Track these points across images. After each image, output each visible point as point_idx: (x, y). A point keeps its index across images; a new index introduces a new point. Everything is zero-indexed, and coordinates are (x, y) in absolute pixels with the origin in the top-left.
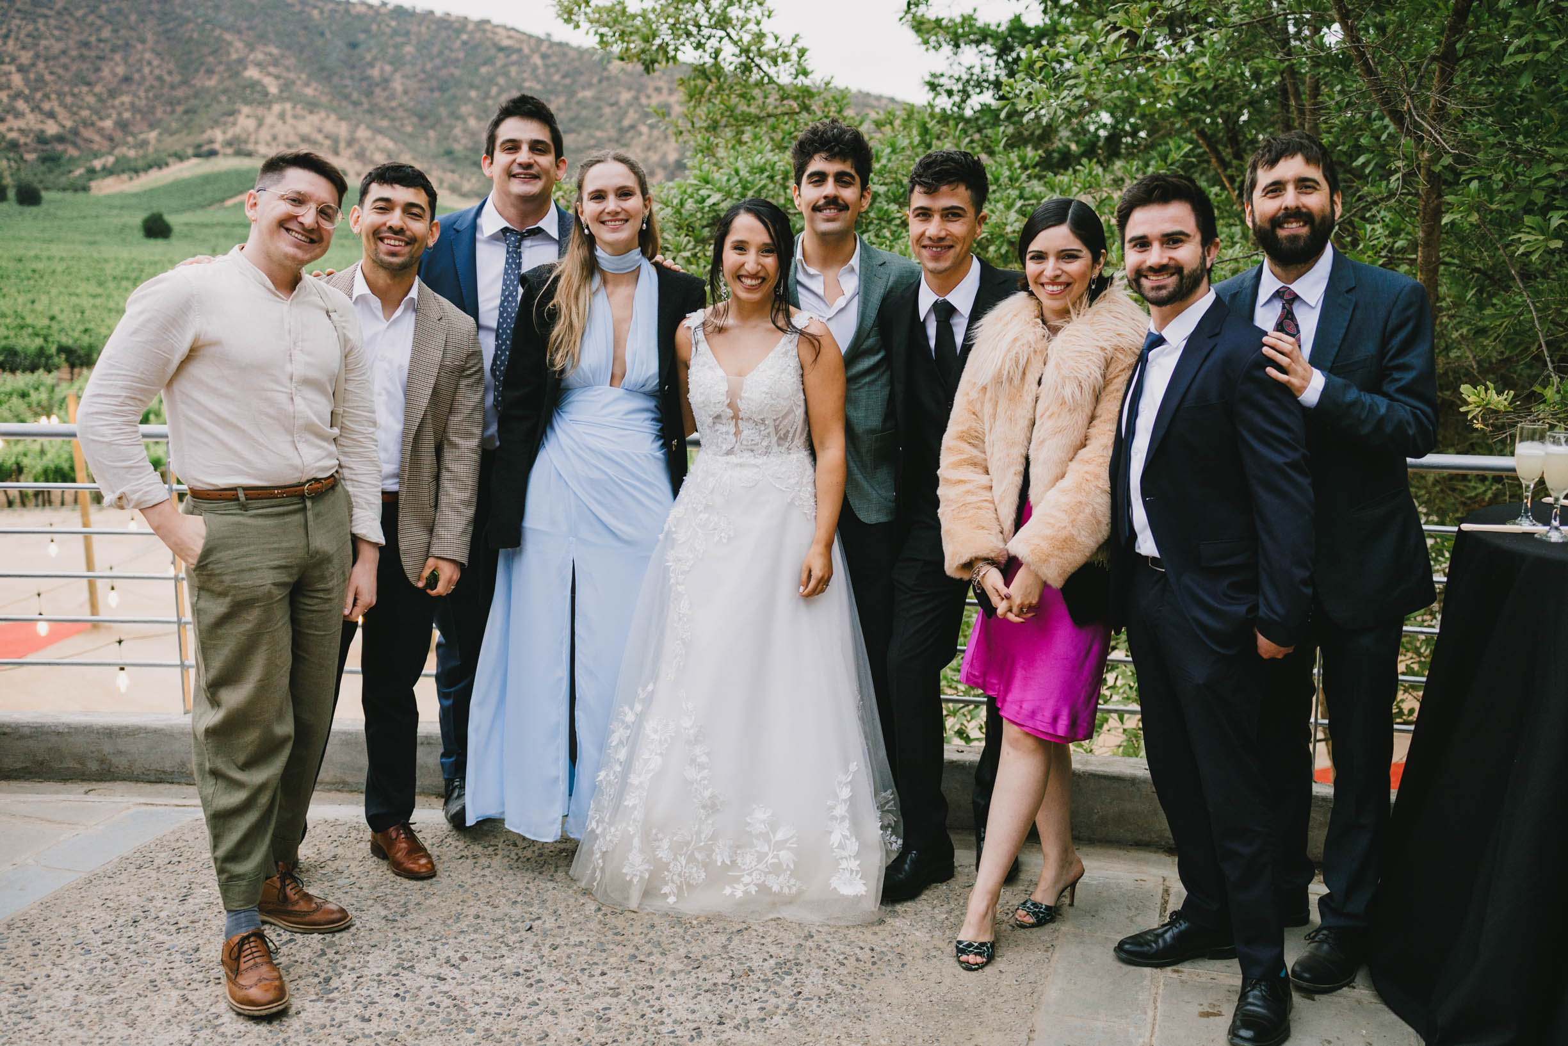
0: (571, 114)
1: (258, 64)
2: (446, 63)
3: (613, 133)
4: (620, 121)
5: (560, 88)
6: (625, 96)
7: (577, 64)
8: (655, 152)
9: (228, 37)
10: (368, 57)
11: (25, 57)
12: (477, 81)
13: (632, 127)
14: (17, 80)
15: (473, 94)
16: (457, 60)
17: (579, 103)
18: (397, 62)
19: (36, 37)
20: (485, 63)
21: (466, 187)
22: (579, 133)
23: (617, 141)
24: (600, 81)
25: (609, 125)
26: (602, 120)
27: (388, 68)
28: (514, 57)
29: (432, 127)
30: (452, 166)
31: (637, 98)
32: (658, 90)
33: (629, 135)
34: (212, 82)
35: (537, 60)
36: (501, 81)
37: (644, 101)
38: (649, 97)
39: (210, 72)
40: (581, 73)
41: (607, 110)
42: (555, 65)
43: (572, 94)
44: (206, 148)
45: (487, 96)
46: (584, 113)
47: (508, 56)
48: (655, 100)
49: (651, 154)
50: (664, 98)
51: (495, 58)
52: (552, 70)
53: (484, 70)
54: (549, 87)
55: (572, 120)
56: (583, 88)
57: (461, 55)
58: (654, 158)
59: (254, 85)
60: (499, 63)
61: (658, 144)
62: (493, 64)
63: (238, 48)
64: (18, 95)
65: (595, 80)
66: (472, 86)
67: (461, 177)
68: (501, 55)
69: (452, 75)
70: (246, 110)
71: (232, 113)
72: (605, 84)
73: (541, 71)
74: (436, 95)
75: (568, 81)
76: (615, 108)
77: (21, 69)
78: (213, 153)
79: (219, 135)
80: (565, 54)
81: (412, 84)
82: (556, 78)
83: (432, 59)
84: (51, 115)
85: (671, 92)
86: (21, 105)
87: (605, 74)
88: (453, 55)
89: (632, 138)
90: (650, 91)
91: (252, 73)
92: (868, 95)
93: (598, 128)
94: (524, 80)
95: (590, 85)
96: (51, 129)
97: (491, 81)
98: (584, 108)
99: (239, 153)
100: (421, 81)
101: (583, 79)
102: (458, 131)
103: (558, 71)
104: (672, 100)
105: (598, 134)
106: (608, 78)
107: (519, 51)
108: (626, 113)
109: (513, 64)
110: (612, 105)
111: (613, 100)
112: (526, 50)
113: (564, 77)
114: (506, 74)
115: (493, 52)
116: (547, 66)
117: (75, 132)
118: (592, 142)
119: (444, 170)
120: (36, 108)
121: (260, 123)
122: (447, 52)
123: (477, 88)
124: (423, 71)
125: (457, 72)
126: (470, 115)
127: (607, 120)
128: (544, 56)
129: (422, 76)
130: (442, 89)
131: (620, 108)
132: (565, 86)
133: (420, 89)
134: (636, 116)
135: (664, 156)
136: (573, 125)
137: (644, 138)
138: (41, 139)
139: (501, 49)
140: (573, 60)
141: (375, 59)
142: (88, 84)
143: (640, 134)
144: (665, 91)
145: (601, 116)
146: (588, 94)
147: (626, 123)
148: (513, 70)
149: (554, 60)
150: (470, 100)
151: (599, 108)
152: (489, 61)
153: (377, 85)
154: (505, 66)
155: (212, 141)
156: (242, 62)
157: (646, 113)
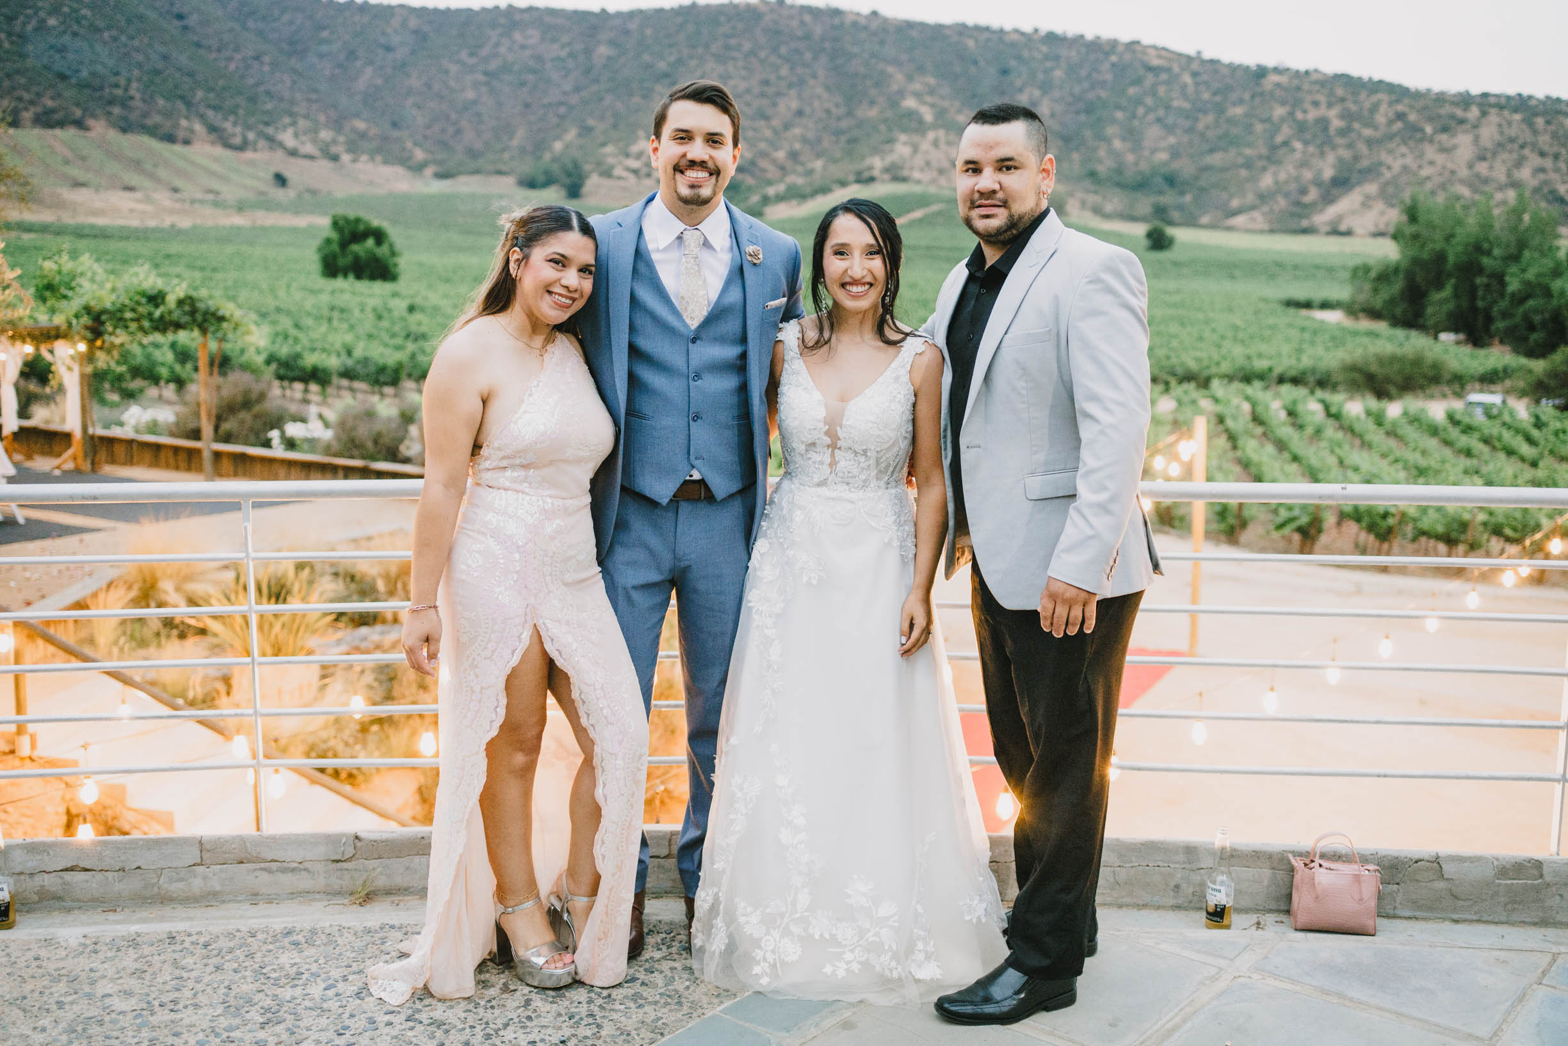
0: (1220, 132)
1: (917, 95)
2: (1093, 86)
3: (1264, 151)
4: (1272, 137)
5: (1209, 106)
6: (1279, 111)
7: (1229, 81)
8: (1309, 169)
9: (890, 69)
10: (1019, 83)
12: (1124, 102)
13: (1286, 144)
15: (1119, 115)
16: (1105, 82)
17: (1228, 120)
18: (1046, 87)
20: (1133, 84)
21: (1109, 208)
22: (1228, 152)
23: (1268, 158)
24: (1253, 97)
25: (1259, 142)
26: (1252, 138)
27: (1037, 93)
28: (1164, 76)
29: (1077, 149)
30: (1093, 188)
31: (1292, 114)
32: (1316, 104)
33: (1282, 151)
34: (873, 113)
35: (1187, 79)
36: (1149, 101)
37: (1299, 116)
38: (1305, 111)
39: (872, 103)
40: (1233, 90)
41: (1259, 127)
42: (1206, 83)
43: (1220, 110)
44: (866, 175)
45: (1134, 116)
46: (1234, 130)
47: (1157, 75)
48: (1312, 114)
49: (1304, 171)
50: (1322, 111)
51: (1144, 78)
52: (1202, 88)
53: (1132, 91)
54: (1198, 105)
55: (1220, 138)
56: (1234, 104)
57: (1109, 77)
58: (1308, 175)
59: (911, 114)
60: (1148, 83)
61: (1313, 160)
62: (1141, 85)
63: (898, 78)
65: (1247, 97)
66: (1118, 107)
67: (1104, 198)
68: (1150, 75)
69: (1099, 98)
70: (903, 137)
71: (891, 141)
72: (1258, 100)
73: (1191, 90)
74: (1083, 117)
75: (1218, 99)
76: (1267, 126)
78: (872, 179)
79: (877, 163)
80: (1216, 72)
81: (1059, 108)
82: (1206, 96)
83: (1080, 82)
85: (1330, 105)
87: (1259, 90)
88: (1101, 77)
89: (1285, 155)
90: (1307, 106)
91: (910, 103)
92: (1558, 100)
93: (1249, 145)
94: (1172, 99)
95: (1241, 102)
97: (1138, 101)
98: (1234, 126)
99: (898, 179)
100: (1070, 104)
101: (1234, 96)
102: (1102, 153)
103: (1208, 88)
104: (1332, 113)
105: (1248, 152)
106: (1262, 94)
107: (1169, 70)
108: (1279, 129)
109: (1160, 83)
110: (1263, 121)
111: (1265, 116)
112: (1176, 69)
113: (1215, 94)
114: (1154, 93)
115: (1141, 72)
116: (1197, 84)
117: (753, 163)
118: (1241, 160)
119: (1088, 191)
121: (916, 149)
122: (1095, 75)
123: (1124, 109)
124: (1071, 95)
125: (1103, 94)
126: (1115, 136)
127: (1258, 137)
128: (1195, 74)
129: (1070, 99)
130: (1088, 112)
131: (1273, 124)
132: (1215, 104)
133: (1067, 112)
134: (1291, 131)
135: (1320, 172)
136: (1221, 143)
137: (1297, 155)
139: (1150, 69)
140: (1225, 78)
141: (1025, 84)
142: (767, 118)
143: (1294, 150)
144: (1324, 106)
145: (1251, 133)
146: (1239, 111)
147: (1279, 139)
148: (1162, 90)
149: (1205, 77)
150: (1116, 120)
151: (1250, 125)
152: (1138, 81)
154: (1155, 86)
155: (871, 168)
156: (901, 93)
157: (1301, 128)
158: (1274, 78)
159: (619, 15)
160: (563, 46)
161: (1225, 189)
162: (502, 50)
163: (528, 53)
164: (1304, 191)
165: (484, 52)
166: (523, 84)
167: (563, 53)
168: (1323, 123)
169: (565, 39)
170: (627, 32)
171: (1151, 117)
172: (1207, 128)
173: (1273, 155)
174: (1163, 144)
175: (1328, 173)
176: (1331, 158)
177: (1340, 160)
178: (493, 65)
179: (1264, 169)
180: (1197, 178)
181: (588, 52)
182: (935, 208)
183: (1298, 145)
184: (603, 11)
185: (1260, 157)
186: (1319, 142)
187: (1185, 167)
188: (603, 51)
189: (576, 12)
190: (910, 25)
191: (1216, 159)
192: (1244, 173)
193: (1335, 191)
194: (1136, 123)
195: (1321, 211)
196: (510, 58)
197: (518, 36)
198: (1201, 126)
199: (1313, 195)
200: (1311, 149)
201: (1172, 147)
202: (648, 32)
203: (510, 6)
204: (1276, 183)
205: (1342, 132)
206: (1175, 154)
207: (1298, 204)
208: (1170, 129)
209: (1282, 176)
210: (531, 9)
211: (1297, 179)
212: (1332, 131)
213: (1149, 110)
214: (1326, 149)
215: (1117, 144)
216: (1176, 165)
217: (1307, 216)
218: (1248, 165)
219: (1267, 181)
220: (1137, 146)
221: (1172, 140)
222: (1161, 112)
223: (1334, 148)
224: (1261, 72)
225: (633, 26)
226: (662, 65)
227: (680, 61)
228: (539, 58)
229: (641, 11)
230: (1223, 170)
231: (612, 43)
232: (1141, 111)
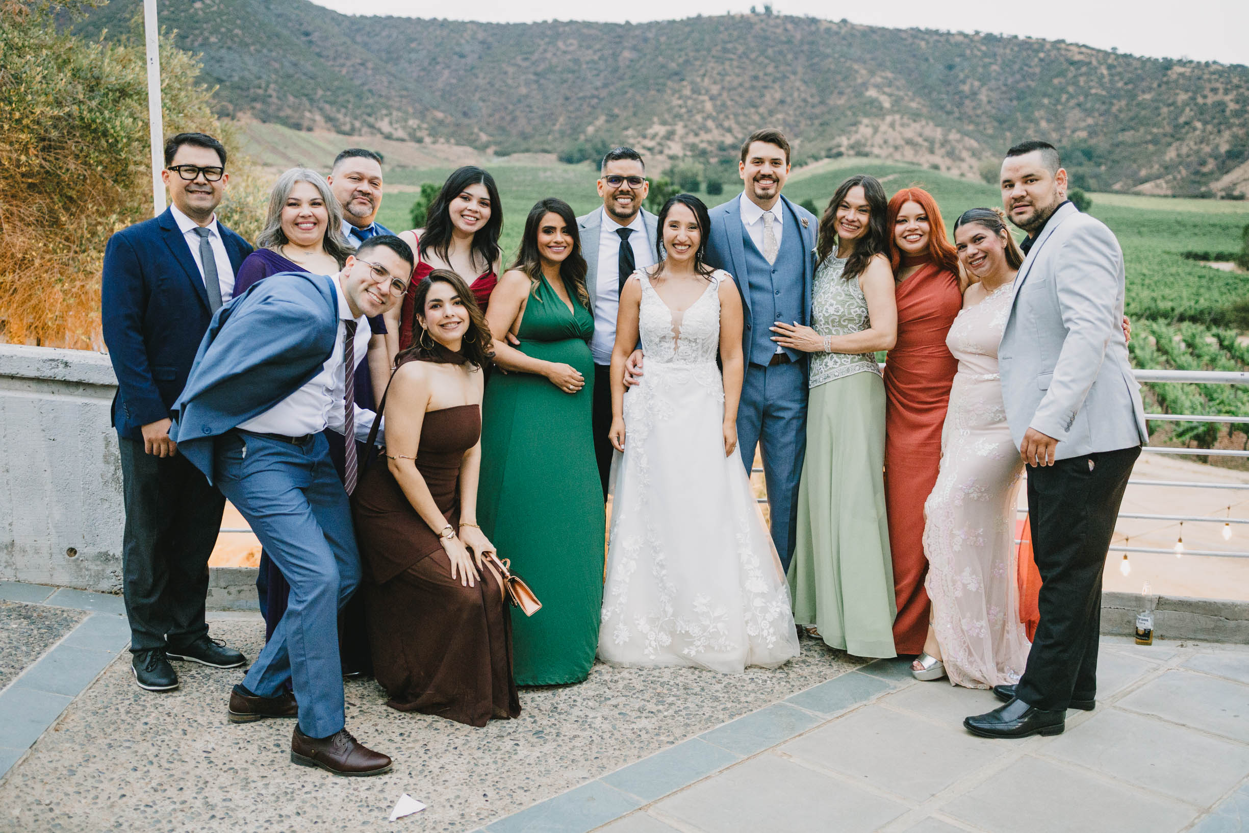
0: (1131, 114)
1: (877, 86)
2: (1024, 77)
3: (1168, 129)
4: (1176, 119)
5: (1122, 93)
6: (1183, 97)
7: (1139, 72)
8: (1208, 144)
9: (856, 67)
10: (962, 76)
11: (715, 90)
12: (1050, 91)
13: (1187, 123)
14: (709, 106)
15: (1046, 101)
16: (1034, 74)
17: (1138, 105)
18: (984, 80)
19: (723, 75)
20: (1057, 76)
22: (1138, 131)
23: (1172, 136)
24: (1159, 86)
25: (1165, 122)
26: (1160, 118)
27: (977, 84)
28: (1084, 69)
29: (1010, 129)
31: (1193, 99)
32: (1214, 90)
33: (1184, 130)
34: (841, 101)
35: (1103, 70)
36: (1071, 89)
38: (1205, 97)
39: (841, 93)
40: (1143, 79)
41: (1165, 110)
42: (1119, 74)
43: (1132, 96)
44: (835, 151)
45: (1058, 101)
46: (1143, 113)
47: (1077, 69)
48: (1211, 99)
49: (1203, 146)
50: (1220, 97)
51: (1067, 70)
52: (1117, 78)
53: (1056, 81)
54: (1113, 92)
55: (1132, 119)
56: (1143, 92)
57: (1037, 70)
58: (1207, 149)
59: (872, 102)
60: (1070, 75)
61: (1212, 137)
62: (1065, 76)
63: (862, 73)
64: (709, 117)
65: (1155, 85)
66: (1045, 95)
68: (1072, 68)
69: (1029, 87)
70: (866, 121)
71: (855, 124)
72: (1164, 87)
73: (1106, 80)
74: (1015, 103)
75: (1130, 87)
76: (1172, 108)
77: (712, 98)
78: (840, 154)
79: (844, 141)
80: (1129, 65)
81: (995, 95)
82: (1120, 85)
83: (1013, 74)
84: (729, 130)
85: (1226, 91)
86: (710, 124)
87: (1165, 79)
88: (1030, 70)
89: (1187, 133)
90: (1207, 92)
91: (872, 93)
93: (1155, 125)
94: (1090, 88)
95: (1150, 89)
96: (729, 140)
97: (1062, 90)
98: (1144, 109)
99: (859, 154)
100: (1004, 93)
101: (1144, 84)
103: (1121, 79)
104: (1228, 98)
105: (1155, 130)
106: (1168, 83)
107: (1089, 63)
108: (1183, 111)
109: (1081, 75)
110: (1169, 105)
111: (1170, 101)
112: (1094, 62)
113: (1126, 84)
114: (1075, 83)
115: (1065, 65)
116: (1111, 75)
118: (1149, 137)
120: (720, 126)
121: (876, 130)
122: (1026, 68)
123: (1050, 96)
124: (1005, 85)
125: (1033, 84)
126: (1042, 118)
127: (1164, 119)
128: (1110, 67)
129: (1004, 89)
130: (1018, 98)
131: (1177, 107)
132: (1127, 91)
133: (1001, 99)
134: (1192, 113)
135: (1217, 146)
136: (1132, 124)
137: (1198, 132)
138: (722, 148)
139: (1072, 63)
140: (1136, 69)
141: (967, 77)
142: (755, 106)
143: (1195, 129)
144: (1221, 91)
145: (1159, 115)
146: (1148, 96)
147: (1182, 120)
148: (1082, 80)
149: (1119, 69)
150: (1043, 106)
151: (1157, 108)
152: (1062, 74)
153: (967, 97)
154: (1075, 77)
155: (839, 146)
156: (865, 85)
157: (1201, 111)
158: (1179, 69)
159: (640, 26)
160: (595, 52)
161: (1135, 161)
162: (549, 55)
163: (569, 57)
164: (1203, 163)
165: (536, 56)
166: (564, 81)
167: (596, 58)
168: (1221, 106)
169: (598, 46)
170: (646, 40)
171: (1073, 102)
172: (1120, 111)
173: (1177, 133)
174: (1083, 124)
175: (1224, 148)
176: (1227, 135)
177: (1235, 136)
178: (541, 67)
179: (1170, 144)
180: (1110, 152)
181: (615, 56)
182: (891, 177)
183: (1199, 125)
184: (628, 23)
185: (1165, 135)
186: (1216, 121)
187: (1101, 143)
188: (627, 54)
189: (606, 25)
190: (872, 30)
191: (1128, 136)
192: (1151, 147)
193: (1230, 163)
194: (1059, 107)
195: (1217, 180)
196: (555, 61)
197: (560, 44)
198: (1114, 109)
199: (1211, 165)
200: (1209, 127)
201: (1089, 126)
202: (663, 39)
203: (556, 21)
204: (1179, 155)
205: (1237, 114)
206: (1092, 133)
207: (1197, 173)
208: (1089, 112)
209: (1184, 150)
210: (571, 23)
211: (1197, 152)
212: (1228, 113)
213: (1071, 97)
214: (1222, 127)
215: (1044, 124)
216: (1093, 142)
217: (1206, 184)
218: (1155, 141)
219: (1171, 154)
220: (1060, 127)
221: (1090, 121)
222: (1081, 99)
223: (1230, 127)
224: (1168, 65)
225: (650, 35)
226: (673, 66)
227: (687, 62)
228: (576, 61)
229: (657, 23)
230: (1134, 145)
231: (634, 48)
232: (1064, 97)
